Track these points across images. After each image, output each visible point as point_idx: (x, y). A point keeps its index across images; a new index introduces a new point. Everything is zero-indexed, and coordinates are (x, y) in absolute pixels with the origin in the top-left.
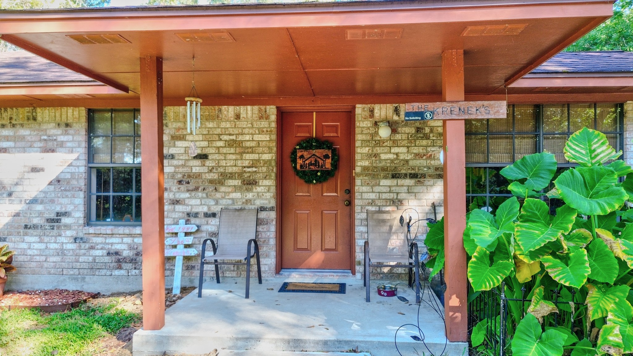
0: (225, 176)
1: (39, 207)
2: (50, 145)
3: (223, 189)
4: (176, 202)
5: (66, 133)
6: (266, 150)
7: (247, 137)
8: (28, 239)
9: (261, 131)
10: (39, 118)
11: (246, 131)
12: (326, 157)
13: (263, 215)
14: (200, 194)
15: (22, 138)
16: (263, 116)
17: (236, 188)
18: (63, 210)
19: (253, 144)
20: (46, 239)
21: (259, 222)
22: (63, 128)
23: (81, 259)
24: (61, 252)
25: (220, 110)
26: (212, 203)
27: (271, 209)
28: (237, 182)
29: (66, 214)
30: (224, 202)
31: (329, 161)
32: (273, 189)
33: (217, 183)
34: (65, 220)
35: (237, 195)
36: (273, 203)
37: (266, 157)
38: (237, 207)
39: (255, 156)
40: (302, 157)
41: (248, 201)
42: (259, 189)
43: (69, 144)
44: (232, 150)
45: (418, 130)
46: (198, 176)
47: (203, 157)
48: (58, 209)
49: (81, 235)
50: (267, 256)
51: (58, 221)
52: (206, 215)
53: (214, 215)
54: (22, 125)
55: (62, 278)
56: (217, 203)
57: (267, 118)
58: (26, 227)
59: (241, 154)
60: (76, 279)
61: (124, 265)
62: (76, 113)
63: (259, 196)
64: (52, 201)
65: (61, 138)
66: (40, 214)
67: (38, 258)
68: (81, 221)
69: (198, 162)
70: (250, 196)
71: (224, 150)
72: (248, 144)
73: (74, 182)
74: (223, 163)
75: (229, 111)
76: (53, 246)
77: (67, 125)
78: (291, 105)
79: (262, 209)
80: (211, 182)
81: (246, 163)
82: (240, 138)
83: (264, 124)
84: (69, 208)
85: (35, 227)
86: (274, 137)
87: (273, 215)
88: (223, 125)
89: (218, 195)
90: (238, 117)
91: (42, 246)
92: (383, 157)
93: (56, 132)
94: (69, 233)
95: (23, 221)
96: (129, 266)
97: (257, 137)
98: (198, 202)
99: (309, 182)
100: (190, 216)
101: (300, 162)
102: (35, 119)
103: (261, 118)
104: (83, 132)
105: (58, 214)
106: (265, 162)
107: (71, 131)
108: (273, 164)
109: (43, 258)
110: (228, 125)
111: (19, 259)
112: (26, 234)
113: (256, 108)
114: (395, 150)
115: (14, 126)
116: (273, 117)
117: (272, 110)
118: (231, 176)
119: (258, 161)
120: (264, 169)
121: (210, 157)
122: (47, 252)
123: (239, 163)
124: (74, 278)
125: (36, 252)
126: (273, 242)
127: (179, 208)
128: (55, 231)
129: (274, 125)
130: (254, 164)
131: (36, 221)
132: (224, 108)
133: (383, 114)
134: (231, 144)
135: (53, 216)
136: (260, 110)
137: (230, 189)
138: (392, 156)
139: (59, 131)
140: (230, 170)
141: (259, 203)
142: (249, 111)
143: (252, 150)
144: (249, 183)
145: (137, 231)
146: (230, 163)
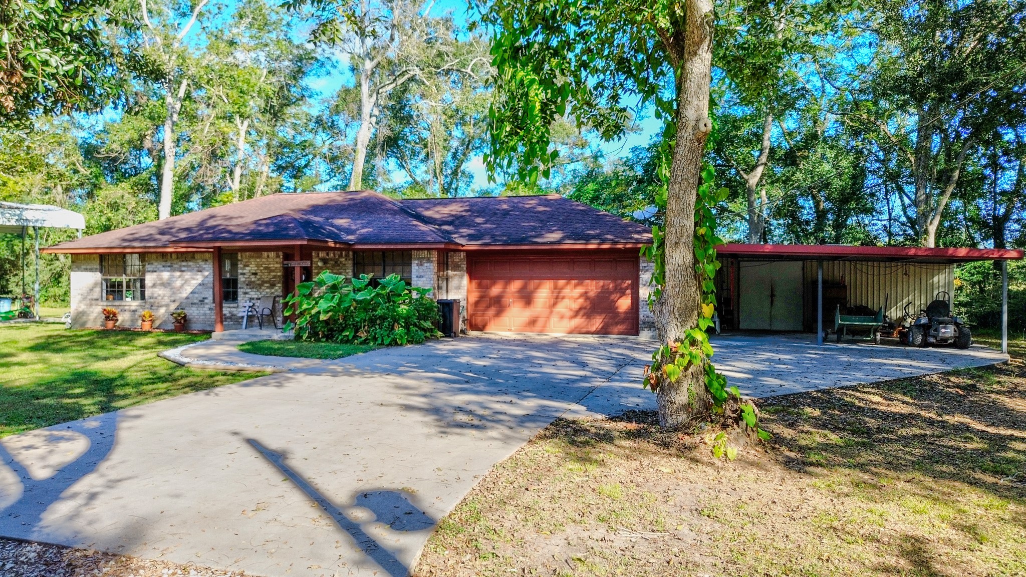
0: (264, 282)
1: (196, 295)
2: (200, 269)
3: (263, 288)
4: (246, 293)
5: (206, 264)
6: (278, 271)
7: (272, 266)
8: (193, 308)
9: (277, 263)
11: (271, 263)
13: (277, 299)
14: (255, 290)
15: (190, 266)
16: (278, 256)
17: (268, 288)
18: (205, 297)
19: (274, 268)
20: (199, 309)
21: (274, 302)
22: (204, 262)
24: (205, 314)
26: (259, 294)
27: (280, 296)
28: (268, 285)
30: (263, 293)
32: (281, 288)
33: (261, 285)
34: (206, 301)
35: (268, 290)
36: (281, 294)
37: (279, 274)
38: (268, 295)
39: (274, 274)
41: (272, 293)
42: (276, 288)
43: (207, 269)
44: (266, 271)
45: (336, 262)
46: (254, 282)
47: (255, 274)
48: (203, 296)
49: (211, 307)
51: (203, 301)
52: (257, 299)
53: (259, 299)
54: (190, 261)
55: (205, 324)
56: (261, 294)
58: (192, 303)
59: (269, 273)
63: (276, 291)
64: (200, 293)
65: (204, 266)
66: (197, 298)
67: (196, 317)
69: (253, 276)
70: (273, 291)
71: (263, 271)
72: (272, 268)
73: (208, 284)
74: (263, 277)
75: (265, 254)
76: (202, 312)
77: (206, 261)
78: (289, 252)
79: (277, 296)
80: (259, 285)
81: (271, 277)
82: (269, 266)
83: (278, 260)
84: (207, 296)
85: (195, 304)
86: (281, 265)
87: (281, 299)
88: (263, 260)
89: (261, 290)
90: (268, 257)
91: (198, 312)
93: (202, 263)
94: (207, 306)
95: (190, 301)
97: (276, 266)
98: (254, 293)
100: (251, 299)
103: (277, 258)
105: (203, 298)
106: (279, 276)
108: (281, 277)
109: (198, 317)
110: (265, 260)
111: (189, 317)
116: (281, 257)
117: (281, 254)
118: (266, 282)
119: (276, 275)
120: (278, 279)
121: (258, 274)
122: (200, 314)
123: (269, 276)
124: (210, 325)
125: (196, 314)
126: (281, 310)
127: (247, 296)
128: (202, 306)
129: (281, 260)
130: (275, 277)
131: (195, 301)
134: (266, 268)
135: (201, 299)
136: (276, 254)
137: (265, 288)
140: (266, 279)
141: (276, 294)
142: (272, 254)
143: (273, 271)
144: (273, 285)
145: (232, 305)
146: (266, 277)
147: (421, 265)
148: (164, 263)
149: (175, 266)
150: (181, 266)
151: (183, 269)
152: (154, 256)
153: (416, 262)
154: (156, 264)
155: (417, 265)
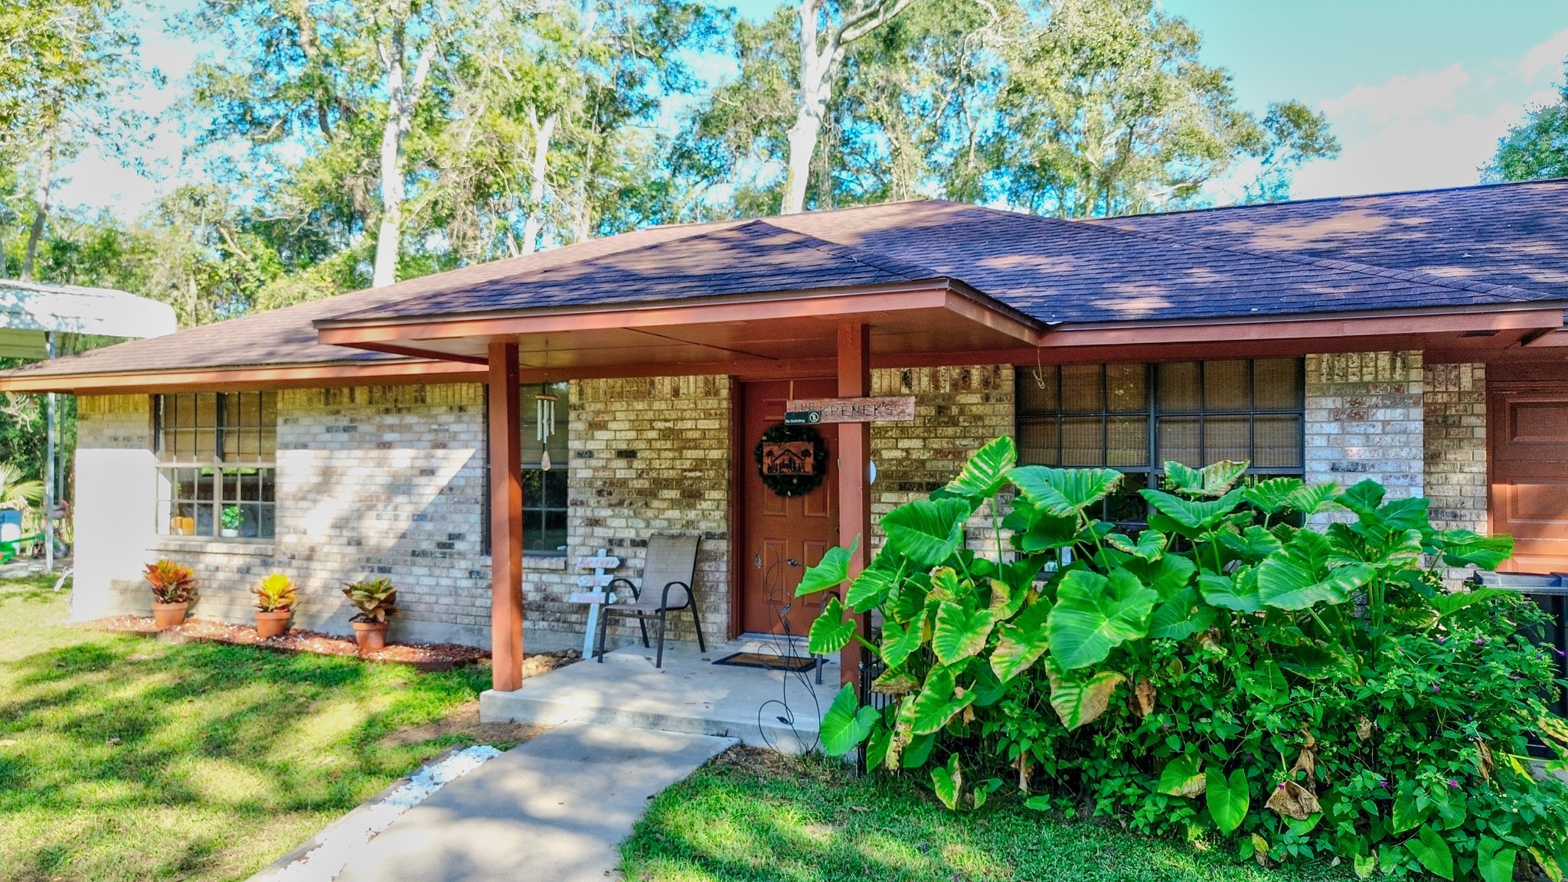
0: (659, 484)
1: (428, 526)
2: (441, 437)
3: (656, 504)
4: (594, 522)
5: (459, 421)
6: (714, 443)
7: (689, 424)
8: (417, 570)
9: (708, 415)
10: (428, 400)
11: (687, 414)
12: (806, 453)
13: (709, 546)
14: (626, 512)
15: (409, 428)
16: (711, 391)
17: (674, 504)
18: (456, 531)
19: (696, 435)
20: (437, 572)
21: (700, 556)
22: (456, 412)
23: (479, 602)
24: (454, 592)
25: (652, 383)
26: (642, 524)
27: (722, 536)
28: (674, 494)
29: (459, 537)
30: (656, 523)
31: (810, 461)
32: (724, 505)
33: (648, 495)
34: (459, 546)
35: (674, 514)
36: (723, 528)
37: (715, 454)
38: (674, 532)
39: (698, 454)
40: (770, 453)
41: (690, 524)
42: (705, 505)
43: (463, 436)
44: (669, 445)
45: (941, 410)
46: (624, 483)
47: (629, 455)
48: (451, 529)
49: (477, 567)
50: (716, 610)
51: (451, 546)
52: (635, 543)
53: (643, 544)
54: (409, 410)
55: (455, 628)
56: (648, 526)
57: (717, 393)
58: (414, 554)
59: (680, 450)
60: (471, 631)
61: (530, 615)
62: (471, 391)
63: (704, 515)
64: (443, 518)
65: (454, 428)
66: (430, 535)
67: (427, 599)
68: (478, 548)
69: (622, 463)
70: (692, 515)
71: (658, 445)
72: (690, 435)
73: (469, 491)
74: (656, 464)
75: (664, 384)
76: (445, 582)
77: (461, 409)
78: (751, 372)
79: (710, 536)
80: (640, 492)
81: (687, 464)
82: (680, 425)
83: (712, 403)
84: (463, 529)
85: (424, 554)
86: (725, 423)
87: (723, 546)
88: (657, 405)
89: (650, 513)
90: (676, 392)
91: (431, 581)
92: (886, 455)
93: (447, 418)
94: (464, 564)
95: (410, 545)
96: (536, 615)
97: (703, 424)
98: (622, 522)
99: (782, 493)
100: (613, 543)
101: (767, 461)
102: (423, 401)
103: (707, 393)
104: (480, 419)
105: (451, 536)
106: (714, 462)
107: (466, 418)
108: (725, 465)
109: (433, 599)
110: (663, 407)
111: (405, 598)
112: (414, 564)
113: (701, 378)
114: (904, 444)
115: (399, 411)
116: (724, 393)
117: (723, 381)
118: (667, 484)
119: (704, 460)
120: (712, 473)
121: (639, 455)
122: (438, 591)
123: (678, 464)
124: (470, 630)
125: (425, 590)
126: (723, 588)
127: (599, 531)
128: (447, 561)
129: (725, 404)
130: (699, 465)
131: (425, 545)
132: (657, 379)
133: (886, 383)
134: (667, 434)
135: (444, 539)
136: (706, 382)
137: (665, 505)
138: (898, 454)
139: (450, 418)
140: (666, 474)
141: (704, 526)
142: (691, 384)
143: (695, 445)
144: (691, 496)
145: (545, 563)
146: (666, 464)
147: (1357, 416)
148: (330, 420)
149: (363, 428)
150: (381, 428)
151: (389, 437)
152: (301, 395)
153: (1329, 403)
154: (306, 421)
155: (1336, 415)
